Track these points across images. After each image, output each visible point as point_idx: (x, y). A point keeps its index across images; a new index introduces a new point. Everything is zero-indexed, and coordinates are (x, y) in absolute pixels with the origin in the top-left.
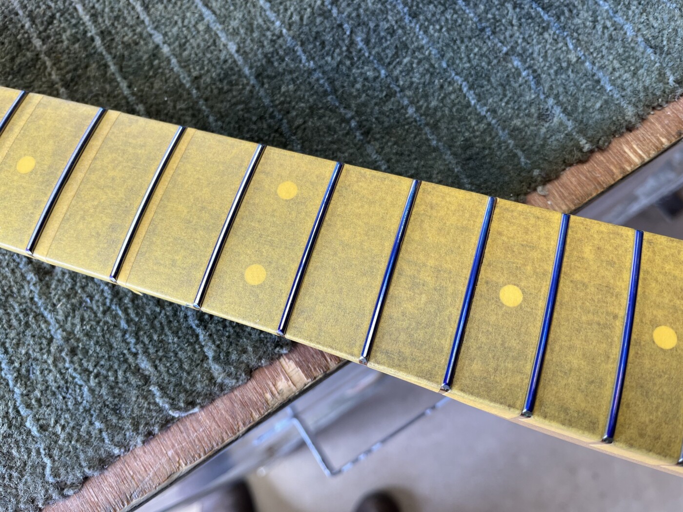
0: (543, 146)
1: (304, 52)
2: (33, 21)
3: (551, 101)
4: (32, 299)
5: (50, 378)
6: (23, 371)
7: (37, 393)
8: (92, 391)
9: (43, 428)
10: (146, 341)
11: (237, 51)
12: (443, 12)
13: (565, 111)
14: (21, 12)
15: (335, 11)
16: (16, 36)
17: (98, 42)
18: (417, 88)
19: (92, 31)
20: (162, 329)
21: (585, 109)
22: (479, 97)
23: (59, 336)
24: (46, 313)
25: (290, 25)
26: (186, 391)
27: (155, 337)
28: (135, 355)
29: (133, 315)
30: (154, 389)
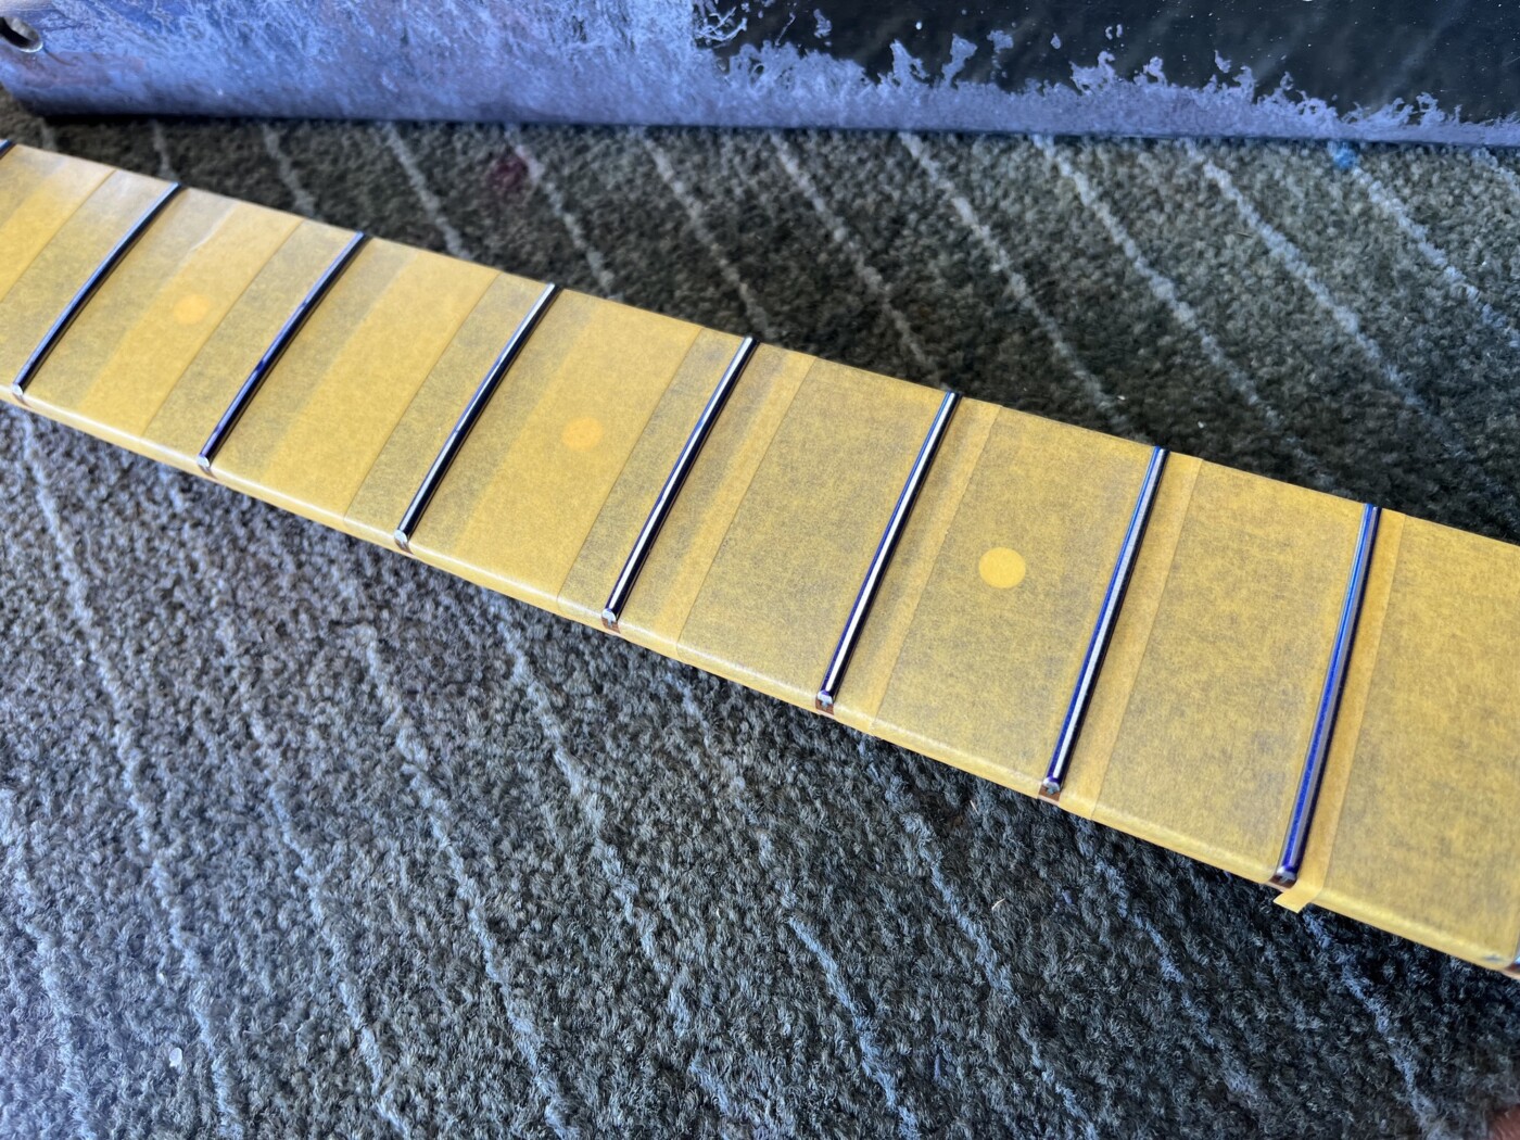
4: (925, 880)
6: (919, 1063)
10: (1238, 1019)
14: (819, 203)
16: (812, 256)
17: (1018, 286)
19: (1001, 262)
20: (1276, 991)
23: (1003, 980)
24: (964, 922)
28: (1213, 1054)
29: (1193, 949)
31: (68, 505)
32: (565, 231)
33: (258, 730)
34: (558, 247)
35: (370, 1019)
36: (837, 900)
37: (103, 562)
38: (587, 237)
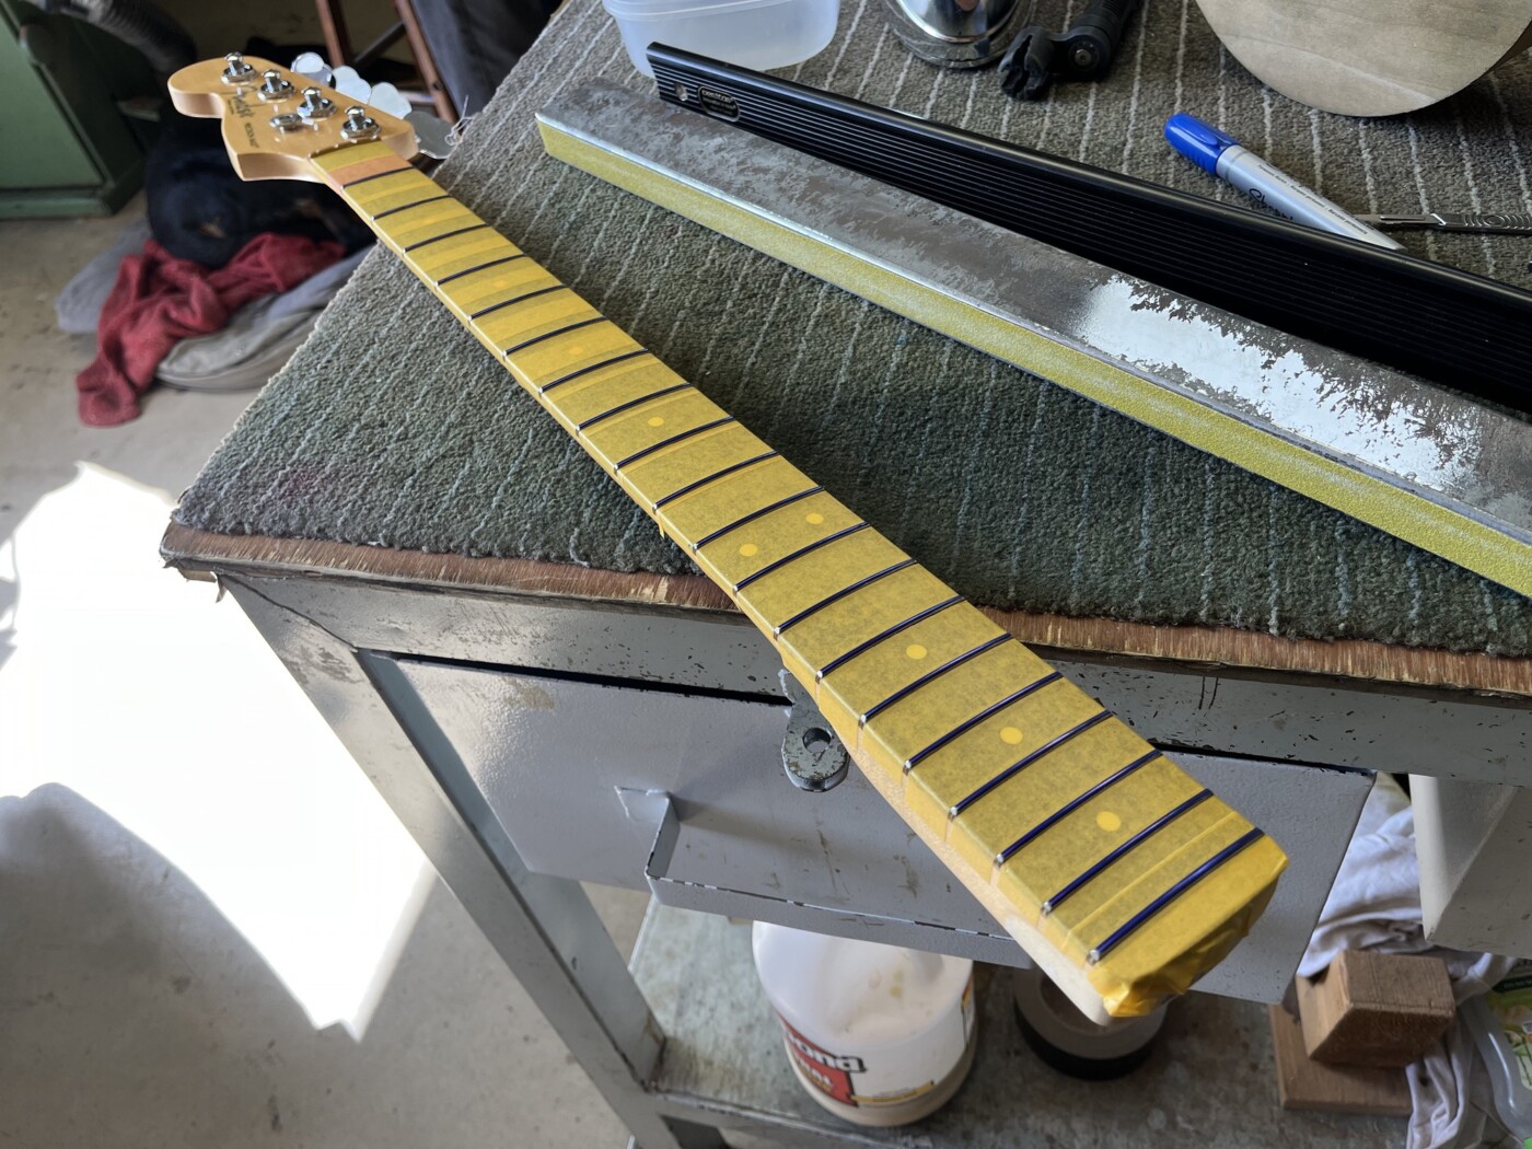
1: (883, 411)
2: (741, 290)
3: (1018, 549)
5: (532, 485)
6: (523, 473)
7: (517, 488)
8: (545, 507)
9: (499, 507)
10: (602, 503)
11: (842, 384)
12: (1009, 446)
13: (1021, 562)
15: (935, 399)
16: (721, 292)
18: (932, 480)
20: (617, 504)
21: (1038, 571)
22: (969, 513)
24: (568, 452)
25: (895, 390)
26: (591, 546)
27: (609, 505)
28: (587, 506)
30: (577, 530)
36: (546, 431)
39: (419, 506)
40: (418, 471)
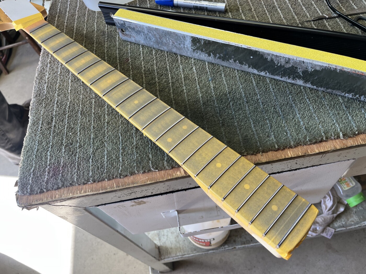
0: (265, 143)
2: (158, 74)
3: (272, 133)
4: (133, 134)
5: (129, 151)
6: (124, 148)
7: (125, 153)
8: (137, 157)
9: (123, 161)
10: (153, 151)
11: (201, 97)
13: (275, 137)
14: (156, 71)
16: (152, 76)
17: (171, 84)
18: (240, 119)
19: (170, 81)
20: (158, 150)
23: (135, 143)
24: (134, 137)
26: (157, 165)
27: (155, 151)
28: (149, 153)
29: (152, 145)
30: (150, 162)
31: (72, 81)
32: (130, 67)
33: (80, 106)
34: (128, 69)
35: (79, 131)
36: (124, 133)
37: (73, 87)
38: (131, 68)
39: (98, 168)
40: (92, 156)
